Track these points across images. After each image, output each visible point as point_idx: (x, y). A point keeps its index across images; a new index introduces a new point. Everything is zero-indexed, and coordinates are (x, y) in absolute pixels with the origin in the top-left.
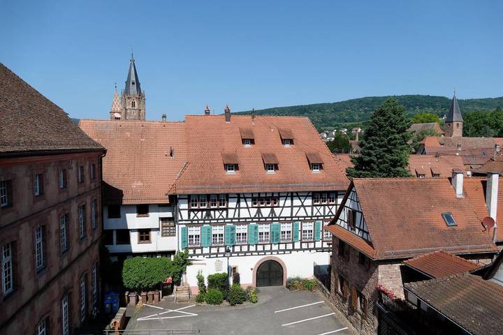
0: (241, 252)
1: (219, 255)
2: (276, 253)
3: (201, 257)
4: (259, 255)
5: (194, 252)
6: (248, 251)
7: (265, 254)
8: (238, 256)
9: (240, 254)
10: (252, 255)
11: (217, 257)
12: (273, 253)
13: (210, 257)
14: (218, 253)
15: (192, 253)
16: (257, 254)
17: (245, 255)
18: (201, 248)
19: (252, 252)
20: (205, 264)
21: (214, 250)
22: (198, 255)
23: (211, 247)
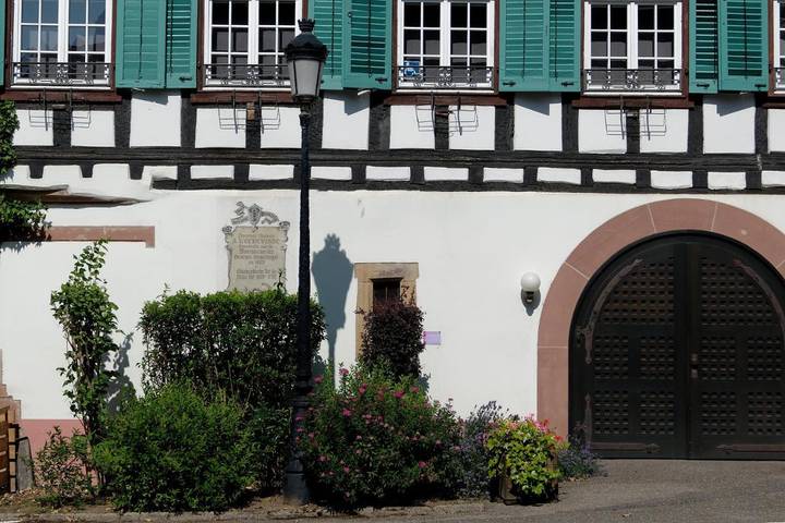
0: (442, 154)
1: (257, 172)
2: (738, 179)
3: (110, 178)
4: (588, 185)
5: (62, 128)
6: (504, 152)
7: (643, 186)
8: (417, 183)
9: (432, 173)
10: (531, 184)
11: (241, 182)
12: (716, 179)
13: (184, 182)
14: (254, 151)
15: (45, 138)
16: (573, 176)
17: (476, 184)
18: (118, 101)
19: (530, 161)
20: (145, 235)
21: (218, 128)
22: (88, 159)
23: (194, 100)
